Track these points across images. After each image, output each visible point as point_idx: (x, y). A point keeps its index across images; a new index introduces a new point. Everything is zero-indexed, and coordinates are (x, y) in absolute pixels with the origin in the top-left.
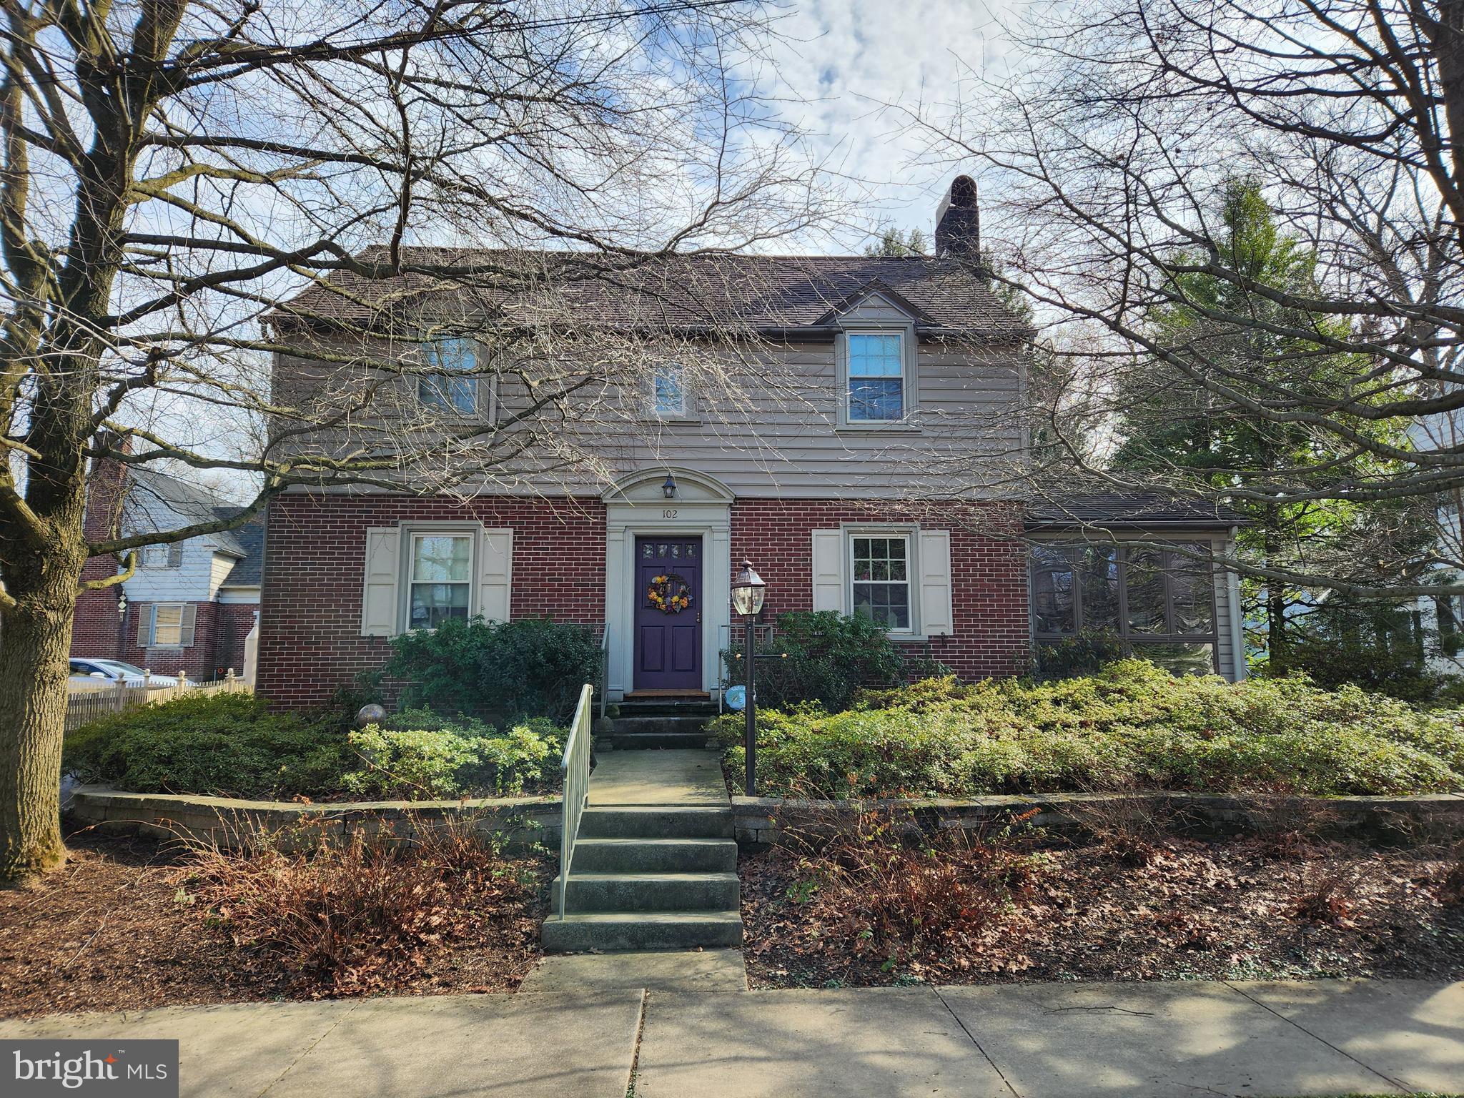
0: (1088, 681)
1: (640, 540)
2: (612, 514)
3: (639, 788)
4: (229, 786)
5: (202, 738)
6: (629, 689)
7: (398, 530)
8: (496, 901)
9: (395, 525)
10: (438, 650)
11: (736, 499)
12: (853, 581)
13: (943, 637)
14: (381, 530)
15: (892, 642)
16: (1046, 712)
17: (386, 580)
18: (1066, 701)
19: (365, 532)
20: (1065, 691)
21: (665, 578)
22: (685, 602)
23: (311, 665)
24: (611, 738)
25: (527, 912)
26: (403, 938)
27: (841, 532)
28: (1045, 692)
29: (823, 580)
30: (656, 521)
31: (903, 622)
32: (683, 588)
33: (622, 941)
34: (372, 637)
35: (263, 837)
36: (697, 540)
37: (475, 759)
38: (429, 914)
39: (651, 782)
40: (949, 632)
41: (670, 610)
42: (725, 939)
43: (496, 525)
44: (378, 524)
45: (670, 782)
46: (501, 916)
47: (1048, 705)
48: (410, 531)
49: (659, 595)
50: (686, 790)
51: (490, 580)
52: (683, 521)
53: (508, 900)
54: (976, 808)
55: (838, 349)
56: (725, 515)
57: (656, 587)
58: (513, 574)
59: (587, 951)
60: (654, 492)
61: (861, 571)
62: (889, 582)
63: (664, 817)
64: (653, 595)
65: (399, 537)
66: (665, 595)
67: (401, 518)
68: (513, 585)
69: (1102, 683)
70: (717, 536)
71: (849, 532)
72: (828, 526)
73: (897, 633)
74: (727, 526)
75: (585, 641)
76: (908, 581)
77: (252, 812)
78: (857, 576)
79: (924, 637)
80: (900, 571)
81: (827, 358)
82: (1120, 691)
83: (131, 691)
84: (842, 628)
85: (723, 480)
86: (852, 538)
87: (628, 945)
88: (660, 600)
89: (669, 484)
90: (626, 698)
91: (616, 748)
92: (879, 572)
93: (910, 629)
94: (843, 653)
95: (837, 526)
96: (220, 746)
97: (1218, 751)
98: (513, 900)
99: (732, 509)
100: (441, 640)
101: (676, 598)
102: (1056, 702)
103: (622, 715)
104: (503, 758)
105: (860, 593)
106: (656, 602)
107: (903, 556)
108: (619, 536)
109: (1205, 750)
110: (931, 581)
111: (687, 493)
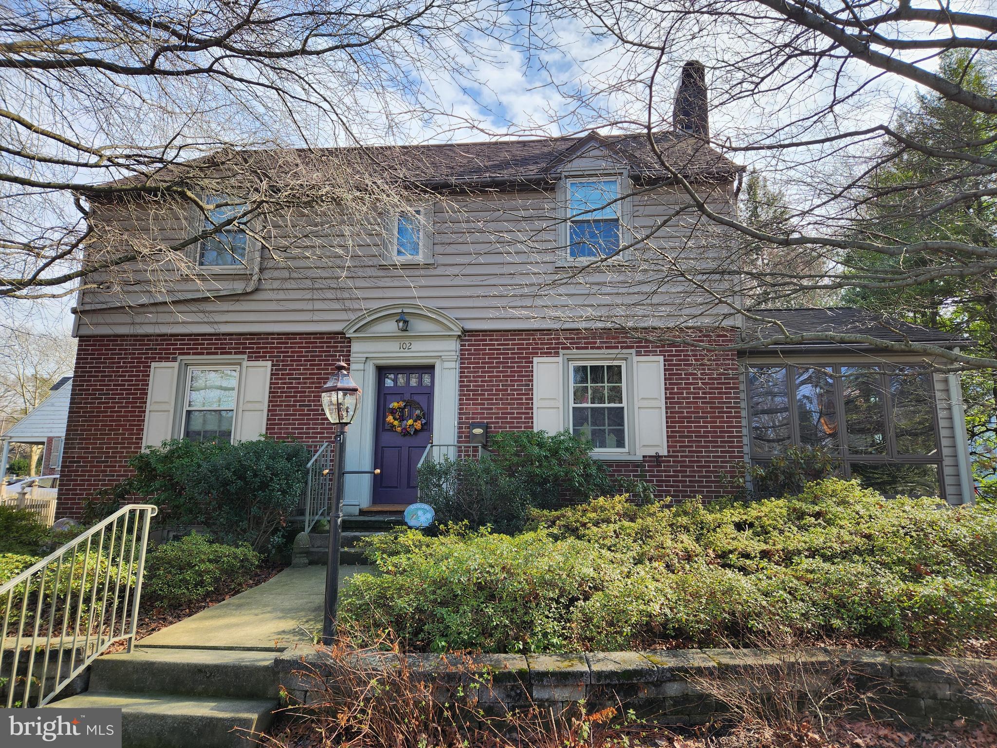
0: (781, 502)
1: (382, 371)
2: (355, 347)
3: (251, 618)
6: (365, 504)
7: (176, 364)
9: (174, 360)
11: (465, 331)
12: (572, 405)
13: (657, 457)
14: (163, 364)
15: (595, 462)
17: (164, 407)
18: (751, 525)
19: (150, 367)
20: (754, 513)
21: (402, 404)
22: (418, 425)
23: (99, 480)
27: (560, 359)
28: (732, 514)
29: (543, 404)
30: (394, 353)
31: (620, 444)
32: (418, 412)
36: (431, 368)
40: (664, 452)
41: (405, 433)
43: (257, 359)
44: (161, 359)
47: (730, 529)
48: (187, 365)
49: (395, 419)
51: (249, 406)
52: (416, 352)
54: (582, 674)
55: (560, 196)
56: (452, 347)
57: (393, 412)
58: (270, 401)
60: (391, 327)
61: (580, 395)
62: (606, 405)
63: (201, 669)
64: (390, 418)
65: (176, 370)
66: (402, 419)
67: (180, 354)
68: (269, 411)
69: (798, 504)
70: (447, 365)
71: (569, 360)
72: (548, 354)
73: (599, 453)
74: (455, 356)
76: (624, 404)
78: (576, 401)
79: (639, 457)
80: (617, 394)
81: (550, 203)
82: (817, 515)
84: (540, 445)
85: (452, 314)
86: (572, 365)
88: (396, 423)
89: (404, 320)
90: (362, 512)
91: (311, 563)
92: (597, 396)
93: (626, 450)
94: (538, 471)
95: (557, 354)
97: (928, 600)
99: (462, 340)
101: (410, 422)
102: (739, 527)
105: (579, 416)
106: (393, 426)
107: (620, 380)
108: (361, 366)
109: (911, 596)
110: (645, 403)
111: (420, 327)
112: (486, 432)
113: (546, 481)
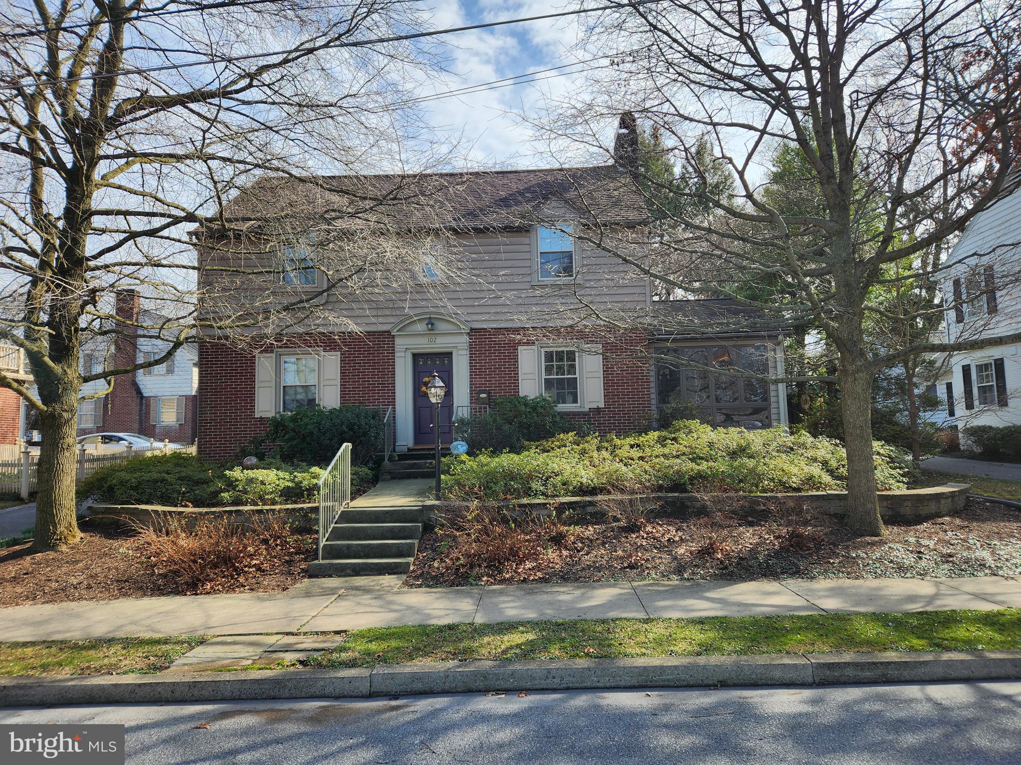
0: (656, 433)
1: (415, 356)
2: (398, 341)
3: (387, 499)
4: (165, 500)
5: (155, 476)
6: (411, 444)
7: (274, 355)
8: (291, 554)
9: (272, 351)
10: (291, 425)
11: (472, 329)
12: (544, 377)
13: (598, 408)
14: (264, 355)
15: (559, 413)
16: (624, 452)
17: (267, 384)
19: (255, 357)
20: (641, 439)
21: (431, 378)
24: (390, 473)
25: (305, 560)
26: (236, 569)
27: (535, 347)
28: (630, 440)
29: (525, 377)
30: (425, 345)
31: (575, 401)
33: (348, 571)
34: (261, 418)
35: (174, 524)
36: (450, 354)
37: (290, 484)
38: (253, 559)
39: (397, 495)
40: (602, 405)
42: (400, 570)
43: (330, 350)
44: (262, 351)
45: (405, 496)
46: (291, 561)
47: (627, 447)
48: (280, 355)
49: (427, 389)
50: (412, 499)
51: (327, 382)
52: (440, 344)
53: (296, 553)
55: (533, 234)
56: (466, 339)
57: (425, 384)
58: (341, 379)
59: (330, 576)
60: (421, 327)
61: (549, 370)
62: (566, 376)
63: (387, 512)
64: (424, 388)
65: (274, 359)
67: (275, 347)
68: (341, 385)
69: (665, 434)
70: (461, 352)
71: (541, 347)
72: (528, 344)
73: (562, 407)
74: (466, 346)
75: (374, 418)
76: (577, 376)
77: (170, 512)
78: (546, 374)
79: (587, 409)
80: (572, 369)
81: (526, 241)
82: (673, 439)
83: (136, 452)
84: (526, 405)
85: (463, 318)
86: (543, 351)
87: (351, 573)
88: (428, 391)
89: (431, 322)
90: (410, 449)
91: (393, 478)
92: (560, 369)
93: (578, 405)
94: (525, 421)
95: (533, 344)
96: (163, 480)
98: (299, 554)
99: (470, 336)
100: (293, 419)
102: (632, 446)
103: (400, 460)
104: (305, 483)
105: (549, 383)
106: (426, 393)
107: (574, 361)
108: (403, 354)
109: (692, 470)
110: (590, 375)
111: (441, 327)
112: (489, 396)
113: (530, 425)
